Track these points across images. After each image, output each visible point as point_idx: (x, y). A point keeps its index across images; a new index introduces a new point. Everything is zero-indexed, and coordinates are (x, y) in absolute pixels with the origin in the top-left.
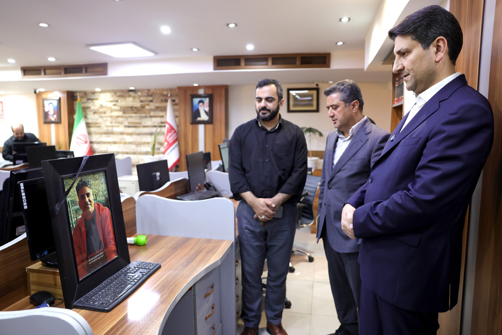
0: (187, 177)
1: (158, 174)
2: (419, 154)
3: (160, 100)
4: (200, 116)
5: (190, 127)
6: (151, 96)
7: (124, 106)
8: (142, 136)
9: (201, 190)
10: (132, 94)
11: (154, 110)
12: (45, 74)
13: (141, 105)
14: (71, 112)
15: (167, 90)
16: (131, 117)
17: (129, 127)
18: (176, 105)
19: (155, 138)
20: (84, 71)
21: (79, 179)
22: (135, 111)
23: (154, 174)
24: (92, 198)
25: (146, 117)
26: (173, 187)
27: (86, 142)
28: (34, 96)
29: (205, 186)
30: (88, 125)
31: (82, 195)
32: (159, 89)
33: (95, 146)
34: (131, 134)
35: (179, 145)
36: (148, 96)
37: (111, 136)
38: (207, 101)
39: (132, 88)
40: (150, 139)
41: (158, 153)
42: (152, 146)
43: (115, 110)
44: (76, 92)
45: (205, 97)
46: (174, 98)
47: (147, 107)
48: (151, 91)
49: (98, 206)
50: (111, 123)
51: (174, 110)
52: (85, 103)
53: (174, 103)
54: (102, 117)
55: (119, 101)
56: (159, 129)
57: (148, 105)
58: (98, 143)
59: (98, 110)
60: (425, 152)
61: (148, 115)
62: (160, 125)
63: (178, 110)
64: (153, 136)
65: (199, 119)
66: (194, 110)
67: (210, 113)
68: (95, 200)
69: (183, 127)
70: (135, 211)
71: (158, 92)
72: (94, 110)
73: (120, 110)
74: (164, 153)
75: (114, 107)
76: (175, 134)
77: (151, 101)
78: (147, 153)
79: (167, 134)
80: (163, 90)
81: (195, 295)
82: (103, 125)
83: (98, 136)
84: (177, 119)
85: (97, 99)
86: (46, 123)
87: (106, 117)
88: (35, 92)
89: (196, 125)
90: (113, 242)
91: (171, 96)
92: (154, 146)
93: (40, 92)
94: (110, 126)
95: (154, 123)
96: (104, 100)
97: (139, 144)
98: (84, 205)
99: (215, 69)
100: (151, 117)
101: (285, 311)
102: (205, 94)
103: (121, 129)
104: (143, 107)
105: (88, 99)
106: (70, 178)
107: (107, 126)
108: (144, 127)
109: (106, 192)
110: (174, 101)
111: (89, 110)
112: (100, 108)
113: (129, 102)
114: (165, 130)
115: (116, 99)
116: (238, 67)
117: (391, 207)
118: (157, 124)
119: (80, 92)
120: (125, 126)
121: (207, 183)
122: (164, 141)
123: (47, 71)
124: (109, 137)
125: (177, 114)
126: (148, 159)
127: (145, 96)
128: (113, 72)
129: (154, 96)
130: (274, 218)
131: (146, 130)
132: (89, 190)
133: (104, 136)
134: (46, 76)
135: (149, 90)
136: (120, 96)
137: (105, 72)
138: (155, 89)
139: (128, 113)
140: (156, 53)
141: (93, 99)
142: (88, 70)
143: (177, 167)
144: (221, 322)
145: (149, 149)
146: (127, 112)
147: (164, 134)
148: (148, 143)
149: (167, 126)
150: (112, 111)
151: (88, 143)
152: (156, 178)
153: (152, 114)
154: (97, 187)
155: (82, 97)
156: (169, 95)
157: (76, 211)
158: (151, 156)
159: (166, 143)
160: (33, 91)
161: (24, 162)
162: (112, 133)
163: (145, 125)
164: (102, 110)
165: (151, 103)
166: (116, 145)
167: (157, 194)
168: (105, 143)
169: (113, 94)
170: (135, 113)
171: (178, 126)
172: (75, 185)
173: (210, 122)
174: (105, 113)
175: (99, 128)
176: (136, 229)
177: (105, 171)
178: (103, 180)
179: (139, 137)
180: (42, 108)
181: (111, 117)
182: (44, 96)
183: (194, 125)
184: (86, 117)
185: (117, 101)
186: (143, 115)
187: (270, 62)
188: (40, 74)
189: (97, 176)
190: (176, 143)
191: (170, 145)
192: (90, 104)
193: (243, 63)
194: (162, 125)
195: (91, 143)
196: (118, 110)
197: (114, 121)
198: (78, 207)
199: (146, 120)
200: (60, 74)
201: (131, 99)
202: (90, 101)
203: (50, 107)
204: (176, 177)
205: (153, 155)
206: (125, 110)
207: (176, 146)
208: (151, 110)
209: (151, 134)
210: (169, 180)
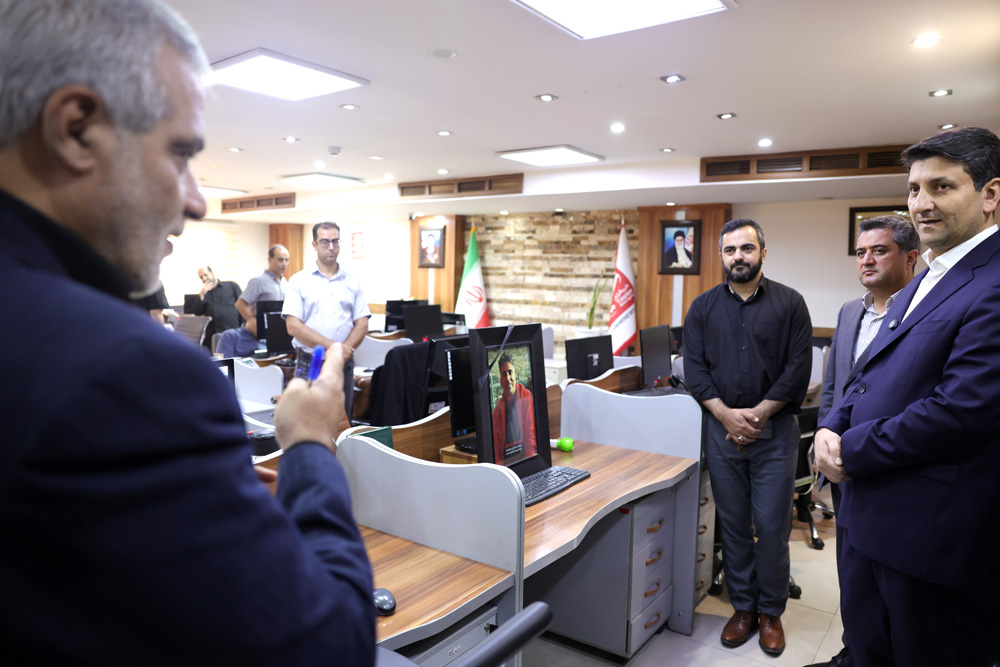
0: (640, 365)
1: (596, 356)
2: (949, 344)
3: (606, 231)
4: (677, 261)
5: (658, 279)
6: (592, 222)
7: (545, 240)
8: (573, 293)
9: (662, 386)
10: (559, 219)
11: (595, 248)
12: (430, 193)
13: (574, 239)
14: (461, 249)
15: (620, 212)
16: (557, 259)
17: (551, 276)
18: (634, 238)
19: (595, 296)
20: (487, 187)
21: (502, 352)
22: (563, 249)
23: (590, 355)
24: (514, 376)
25: (581, 259)
26: (617, 379)
27: (481, 300)
28: (408, 223)
29: (670, 381)
30: (485, 272)
31: (505, 372)
32: (605, 211)
33: (495, 307)
34: (554, 288)
35: (636, 310)
36: (586, 222)
37: (521, 290)
38: (690, 232)
39: (560, 210)
40: (586, 298)
41: (599, 324)
42: (589, 311)
43: (530, 247)
44: (470, 217)
45: (688, 226)
46: (631, 227)
47: (583, 243)
48: (592, 214)
49: (520, 387)
50: (523, 268)
51: (631, 248)
52: (483, 234)
53: (630, 235)
54: (508, 258)
55: (538, 231)
56: (602, 282)
57: (586, 238)
58: (500, 302)
59: (502, 246)
60: (957, 340)
61: (585, 256)
62: (605, 273)
63: (637, 248)
64: (592, 293)
65: (674, 265)
66: (666, 250)
67: (696, 255)
68: (517, 379)
69: (645, 278)
70: (560, 405)
71: (604, 216)
72: (495, 246)
73: (539, 247)
74: (609, 324)
75: (528, 242)
76: (630, 291)
77: (591, 232)
78: (579, 323)
79: (616, 291)
80: (613, 212)
81: (632, 522)
82: (507, 272)
83: (500, 290)
84: (635, 264)
85: (502, 228)
86: (421, 266)
87: (514, 258)
88: (411, 218)
89: (669, 276)
90: (533, 436)
91: (626, 222)
92: (593, 310)
93: (417, 218)
94: (521, 274)
95: (595, 270)
96: (513, 229)
97: (567, 306)
98: (505, 384)
99: (702, 181)
100: (589, 259)
101: (790, 602)
102: (686, 219)
103: (538, 279)
104: (577, 242)
105: (488, 229)
106: (494, 350)
107: (515, 274)
108: (578, 276)
109: (529, 372)
110: (631, 231)
111: (488, 245)
112: (505, 242)
113: (554, 232)
114: (613, 283)
115: (533, 228)
116: (746, 176)
117: (908, 423)
118: (599, 273)
119: (476, 216)
120: (546, 275)
121: (673, 377)
122: (610, 302)
123: (434, 189)
124: (518, 292)
125: (636, 255)
126: (581, 333)
127: (580, 223)
128: (531, 188)
129: (596, 223)
130: (757, 439)
131: (581, 282)
132: (511, 367)
133: (509, 290)
134: (431, 196)
135: (588, 213)
136: (539, 223)
137: (519, 190)
138: (599, 211)
139: (552, 253)
140: (601, 157)
141: (496, 228)
142: (494, 185)
143: (629, 349)
144: (672, 584)
145: (583, 315)
146: (550, 250)
147: (610, 289)
148: (583, 305)
149: (617, 276)
150: (525, 247)
151: (484, 300)
152: (592, 362)
153: (592, 254)
154: (520, 364)
155: (478, 225)
156: (623, 222)
157: (498, 389)
158: (586, 329)
159: (614, 307)
160: (408, 217)
161: (398, 329)
162: (523, 286)
163: (578, 273)
164: (509, 246)
165: (590, 236)
166: (529, 307)
167: (593, 384)
168: (510, 302)
169: (528, 219)
170: (563, 253)
171: (636, 277)
172: (499, 359)
173: (694, 271)
174: (513, 252)
175: (502, 277)
176: (559, 431)
177: (530, 346)
178: (527, 356)
179: (567, 293)
180: (417, 243)
181: (523, 258)
182: (422, 223)
183: (665, 276)
184: (482, 258)
185: (534, 232)
186: (576, 256)
187: (806, 165)
188: (423, 193)
189: (520, 350)
190: (632, 307)
191: (620, 310)
192: (490, 237)
193: (753, 168)
194: (608, 274)
195: (489, 301)
196: (534, 247)
197: (527, 266)
198: (499, 384)
199: (580, 264)
200: (451, 192)
201: (557, 228)
202: (490, 231)
203: (430, 243)
204: (622, 363)
205: (590, 327)
206: (547, 247)
207: (631, 313)
208: (590, 247)
209: (589, 289)
210: (612, 367)
